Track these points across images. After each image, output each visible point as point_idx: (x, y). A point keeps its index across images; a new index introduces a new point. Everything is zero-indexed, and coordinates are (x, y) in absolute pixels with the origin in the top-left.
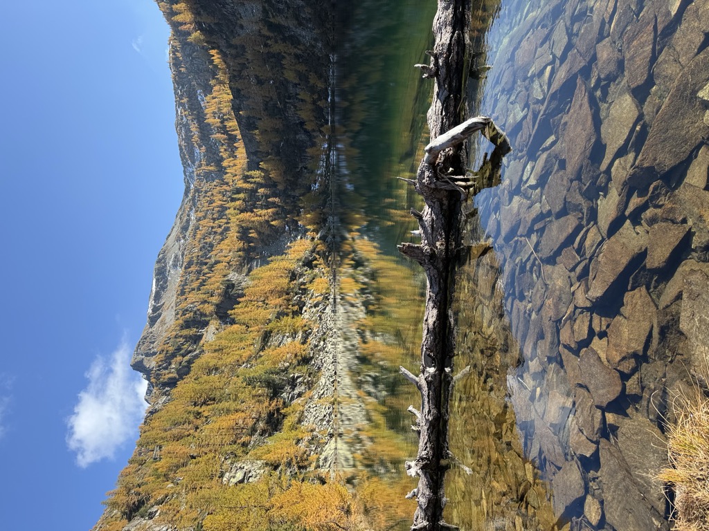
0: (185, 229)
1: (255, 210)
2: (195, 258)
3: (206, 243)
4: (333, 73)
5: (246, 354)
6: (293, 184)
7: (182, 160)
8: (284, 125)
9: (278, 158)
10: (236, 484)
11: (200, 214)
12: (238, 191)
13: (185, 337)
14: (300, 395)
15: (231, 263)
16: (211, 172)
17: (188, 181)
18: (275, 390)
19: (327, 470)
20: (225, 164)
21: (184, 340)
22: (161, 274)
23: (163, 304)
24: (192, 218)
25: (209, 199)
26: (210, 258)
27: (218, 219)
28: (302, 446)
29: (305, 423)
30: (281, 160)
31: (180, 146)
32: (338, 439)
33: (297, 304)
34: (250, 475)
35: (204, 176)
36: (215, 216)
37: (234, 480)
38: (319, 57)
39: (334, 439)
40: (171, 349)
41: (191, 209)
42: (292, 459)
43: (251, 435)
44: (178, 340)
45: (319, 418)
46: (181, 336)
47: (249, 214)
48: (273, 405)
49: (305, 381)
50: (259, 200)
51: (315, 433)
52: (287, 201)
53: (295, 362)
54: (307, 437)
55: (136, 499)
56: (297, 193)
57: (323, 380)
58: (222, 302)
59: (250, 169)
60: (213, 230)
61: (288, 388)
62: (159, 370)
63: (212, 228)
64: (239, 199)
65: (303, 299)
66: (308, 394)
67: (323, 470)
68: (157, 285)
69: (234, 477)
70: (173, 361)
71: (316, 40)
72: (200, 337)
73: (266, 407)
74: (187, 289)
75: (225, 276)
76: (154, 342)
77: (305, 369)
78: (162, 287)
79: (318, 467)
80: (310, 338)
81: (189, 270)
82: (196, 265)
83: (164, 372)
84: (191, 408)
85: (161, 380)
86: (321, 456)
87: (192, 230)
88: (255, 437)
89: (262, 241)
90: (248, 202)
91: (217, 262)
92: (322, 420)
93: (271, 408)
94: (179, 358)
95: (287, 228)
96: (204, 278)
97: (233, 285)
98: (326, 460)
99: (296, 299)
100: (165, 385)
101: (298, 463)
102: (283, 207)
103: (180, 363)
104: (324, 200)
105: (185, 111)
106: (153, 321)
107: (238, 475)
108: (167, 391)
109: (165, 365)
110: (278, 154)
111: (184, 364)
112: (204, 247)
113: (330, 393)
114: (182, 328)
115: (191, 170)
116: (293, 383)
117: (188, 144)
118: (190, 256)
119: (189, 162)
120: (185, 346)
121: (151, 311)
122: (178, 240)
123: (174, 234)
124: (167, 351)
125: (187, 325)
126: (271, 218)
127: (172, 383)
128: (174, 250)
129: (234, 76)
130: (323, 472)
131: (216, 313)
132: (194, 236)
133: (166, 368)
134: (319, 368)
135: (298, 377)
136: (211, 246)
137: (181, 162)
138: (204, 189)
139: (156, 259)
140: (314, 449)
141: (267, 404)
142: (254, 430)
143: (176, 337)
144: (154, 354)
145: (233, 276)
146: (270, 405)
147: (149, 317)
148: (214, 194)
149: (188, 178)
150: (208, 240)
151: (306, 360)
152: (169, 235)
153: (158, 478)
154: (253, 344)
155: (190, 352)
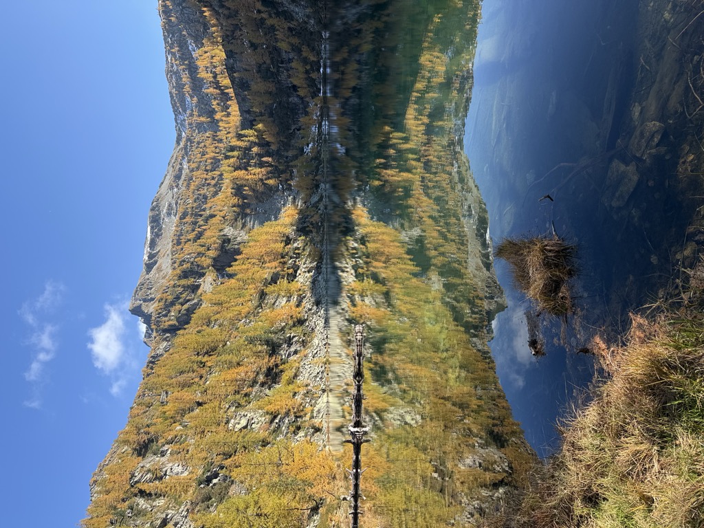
0: (178, 177)
1: (249, 169)
2: (190, 210)
3: (200, 195)
4: (325, 48)
5: (245, 310)
6: (286, 145)
7: (173, 107)
8: (277, 89)
9: (272, 119)
10: (241, 429)
11: (194, 166)
12: (232, 149)
13: (184, 286)
14: (296, 352)
15: (226, 218)
16: (202, 123)
17: (179, 129)
18: (274, 348)
19: (320, 420)
20: (218, 116)
21: (182, 289)
22: (156, 221)
23: (159, 251)
24: (185, 167)
25: (201, 150)
26: (204, 210)
27: (211, 171)
28: (298, 398)
29: (300, 377)
30: (274, 122)
31: (170, 93)
32: (329, 393)
33: (292, 268)
34: (253, 421)
35: (196, 127)
36: (208, 168)
37: (239, 427)
38: (312, 32)
39: (326, 394)
40: (170, 298)
41: (183, 158)
42: (289, 410)
43: (252, 386)
44: (176, 289)
45: (313, 375)
46: (179, 286)
47: (243, 172)
48: (272, 361)
49: (301, 340)
50: (253, 158)
51: (309, 388)
52: (280, 161)
53: (291, 322)
54: (303, 391)
55: (146, 437)
56: (290, 154)
57: (316, 341)
58: (219, 256)
59: (243, 127)
60: (207, 182)
61: (285, 346)
62: (159, 317)
63: (206, 179)
64: (233, 157)
65: (297, 263)
66: (304, 352)
67: (316, 420)
68: (152, 233)
69: (239, 424)
70: (172, 309)
71: (308, 17)
72: (198, 287)
73: (265, 362)
74: (183, 239)
75: (221, 230)
76: (151, 288)
77: (299, 329)
78: (157, 235)
79: (312, 417)
80: (304, 301)
81: (184, 221)
82: (191, 216)
83: (164, 319)
84: (194, 358)
85: (162, 326)
86: (315, 408)
87: (185, 180)
88: (257, 388)
89: (257, 198)
90: (242, 159)
91: (212, 216)
92: (316, 377)
93: (270, 364)
94: (178, 307)
95: (281, 186)
96: (200, 230)
97: (229, 240)
98: (319, 411)
99: (291, 264)
100: (165, 331)
101: (295, 413)
102: (276, 167)
103: (180, 311)
104: (317, 166)
105: (176, 60)
106: (149, 267)
107: (242, 422)
108: (168, 337)
109: (164, 313)
110: (271, 115)
111: (183, 312)
112: (198, 198)
113: (322, 353)
114: (180, 278)
115: (182, 118)
116: (289, 342)
117: (179, 91)
118: (184, 207)
119: (180, 109)
120: (184, 295)
121: (147, 258)
122: (171, 188)
123: (167, 182)
124: (166, 300)
125: (185, 275)
126: (265, 177)
127: (173, 330)
128: (168, 199)
129: (227, 36)
130: (316, 421)
131: (213, 266)
132: (188, 186)
133: (166, 316)
134: (313, 329)
135: (294, 337)
136: (205, 197)
137: (172, 110)
138: (196, 140)
139: (150, 207)
140: (309, 401)
141: (266, 360)
142: (254, 382)
143: (174, 287)
144: (152, 299)
145: (229, 231)
146: (269, 361)
147: (146, 264)
148: (207, 145)
149: (180, 126)
150: (202, 192)
151: (301, 322)
152: (162, 183)
153: (166, 420)
154: (251, 300)
155: (189, 300)
